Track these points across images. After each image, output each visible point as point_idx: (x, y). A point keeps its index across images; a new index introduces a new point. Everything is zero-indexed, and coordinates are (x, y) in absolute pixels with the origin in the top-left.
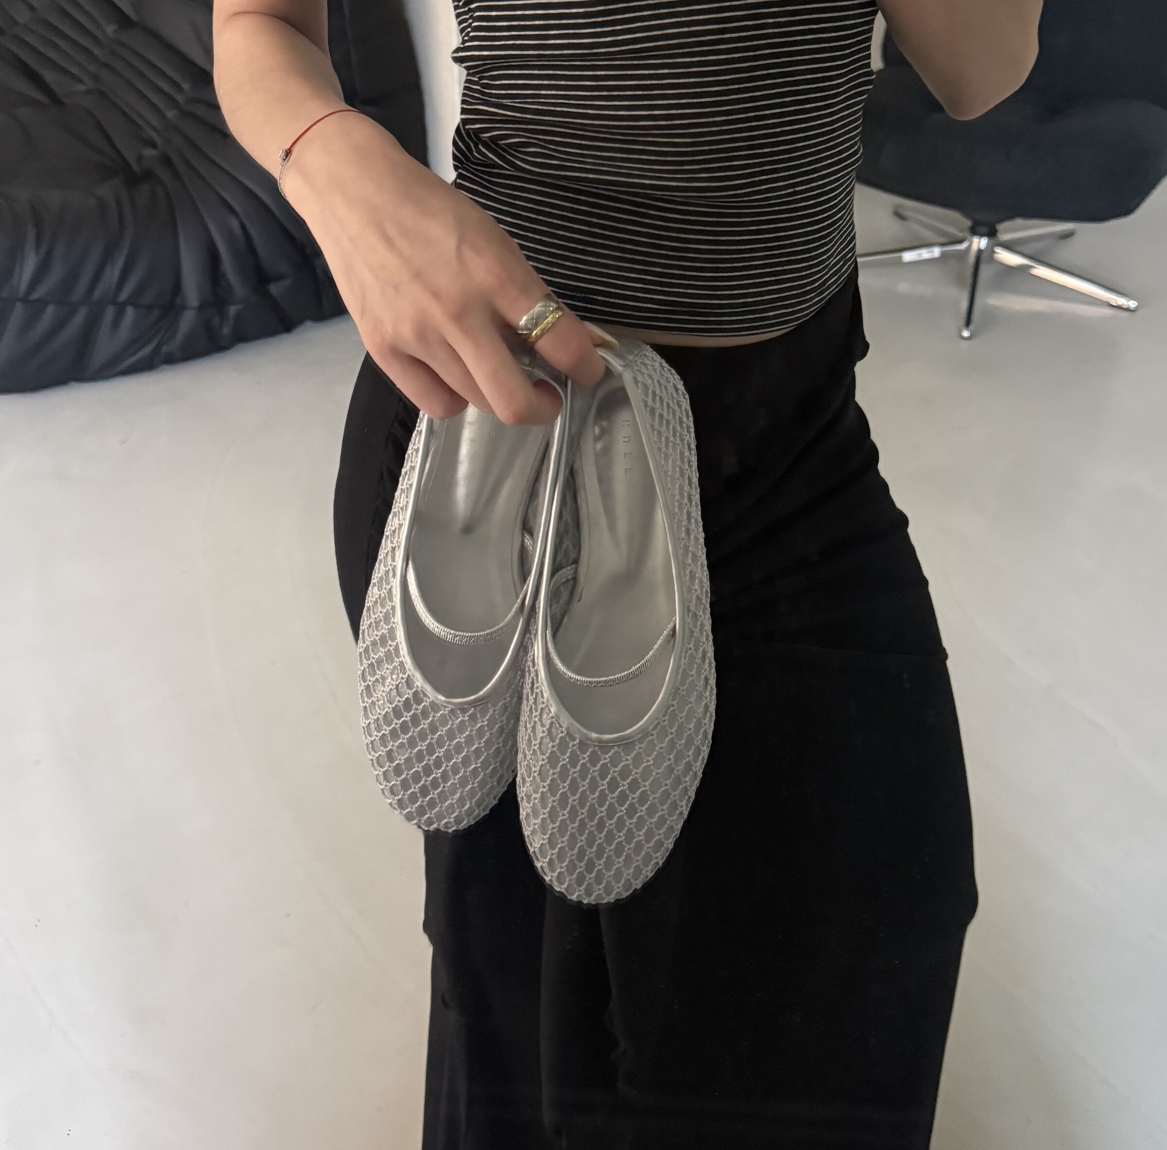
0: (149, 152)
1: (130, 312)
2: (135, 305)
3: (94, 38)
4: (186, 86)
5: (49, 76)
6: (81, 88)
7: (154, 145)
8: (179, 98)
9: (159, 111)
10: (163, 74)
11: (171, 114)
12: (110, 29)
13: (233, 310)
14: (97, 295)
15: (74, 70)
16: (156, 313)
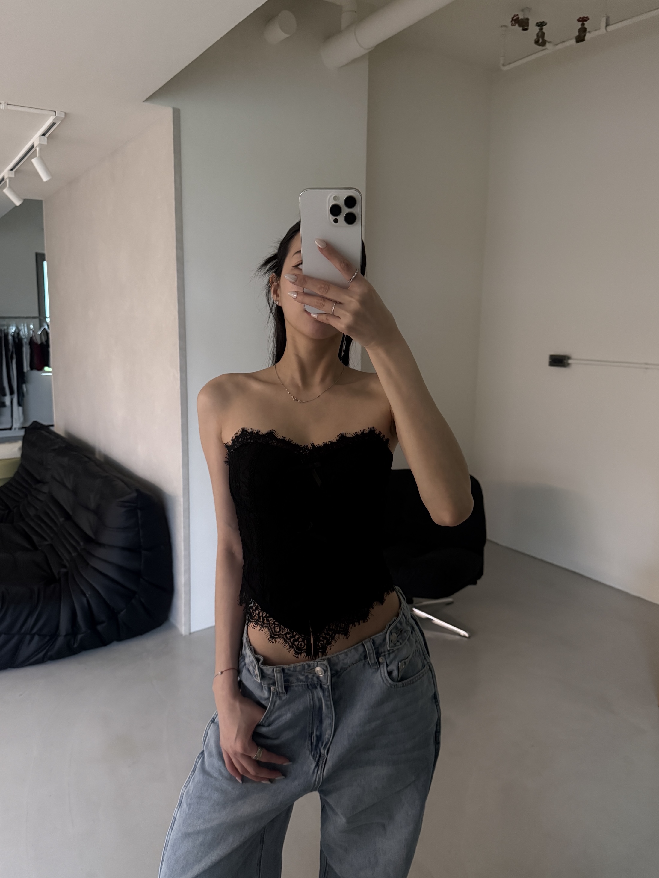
0: (63, 570)
1: (36, 638)
2: (39, 635)
3: (55, 523)
4: (82, 543)
5: (35, 538)
6: (46, 543)
7: (65, 567)
8: (78, 548)
9: (69, 553)
10: (75, 539)
11: (74, 555)
12: (61, 520)
13: (80, 637)
14: (23, 631)
15: (45, 536)
16: (47, 638)
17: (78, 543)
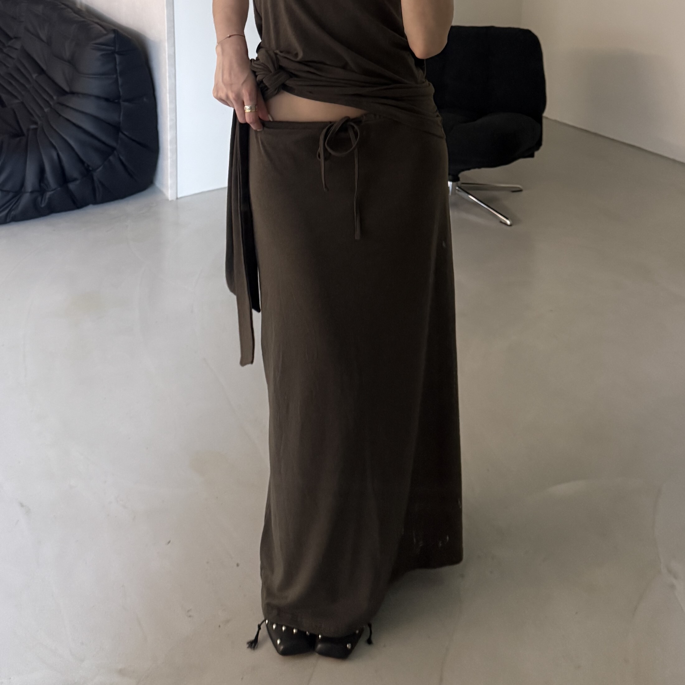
0: (33, 126)
3: (27, 80)
5: (4, 97)
6: (17, 101)
7: (36, 123)
8: (51, 103)
9: (41, 108)
10: (48, 93)
11: (46, 110)
12: (34, 76)
13: (48, 194)
15: (15, 94)
17: (51, 97)
